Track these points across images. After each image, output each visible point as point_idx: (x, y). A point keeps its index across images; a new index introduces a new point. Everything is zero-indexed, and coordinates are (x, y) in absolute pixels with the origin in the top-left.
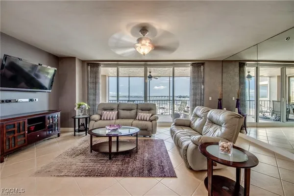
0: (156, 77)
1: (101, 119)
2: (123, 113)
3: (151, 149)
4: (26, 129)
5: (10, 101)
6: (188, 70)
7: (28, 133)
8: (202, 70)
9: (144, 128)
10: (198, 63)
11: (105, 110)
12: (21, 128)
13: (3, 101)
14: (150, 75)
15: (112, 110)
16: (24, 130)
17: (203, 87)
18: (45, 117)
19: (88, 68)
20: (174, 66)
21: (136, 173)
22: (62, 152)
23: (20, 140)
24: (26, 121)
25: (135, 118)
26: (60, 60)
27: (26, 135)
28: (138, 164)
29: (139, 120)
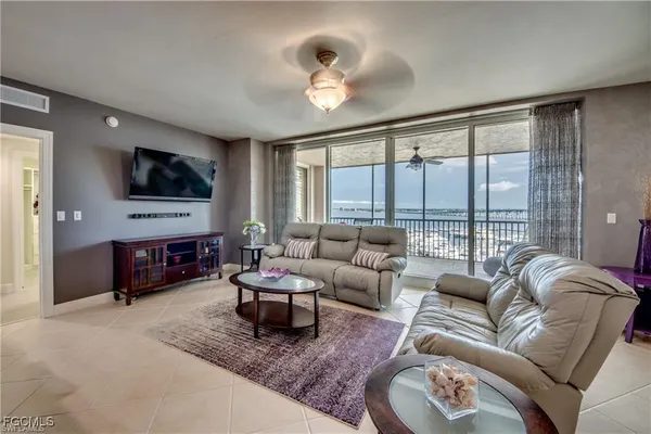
0: (433, 160)
1: (283, 255)
2: (327, 246)
3: (354, 341)
4: (165, 259)
5: (140, 216)
6: (524, 129)
7: (168, 266)
8: (577, 124)
9: (360, 285)
10: (557, 104)
11: (296, 237)
12: (157, 257)
13: (134, 216)
14: (416, 156)
15: (308, 238)
16: (161, 261)
17: (580, 179)
18: (195, 242)
19: (274, 154)
20: (473, 122)
21: (277, 380)
22: (203, 304)
23: (156, 276)
24: (165, 247)
25: (348, 260)
26: (230, 147)
27: (164, 269)
28: (296, 363)
29: (356, 265)
